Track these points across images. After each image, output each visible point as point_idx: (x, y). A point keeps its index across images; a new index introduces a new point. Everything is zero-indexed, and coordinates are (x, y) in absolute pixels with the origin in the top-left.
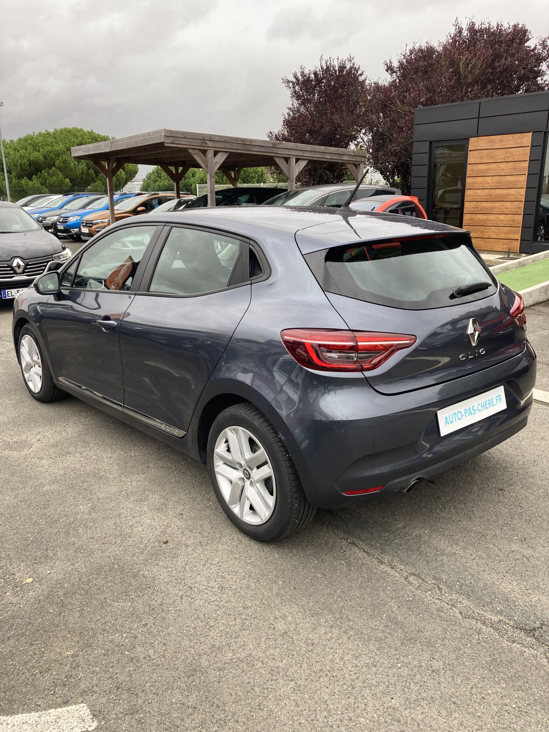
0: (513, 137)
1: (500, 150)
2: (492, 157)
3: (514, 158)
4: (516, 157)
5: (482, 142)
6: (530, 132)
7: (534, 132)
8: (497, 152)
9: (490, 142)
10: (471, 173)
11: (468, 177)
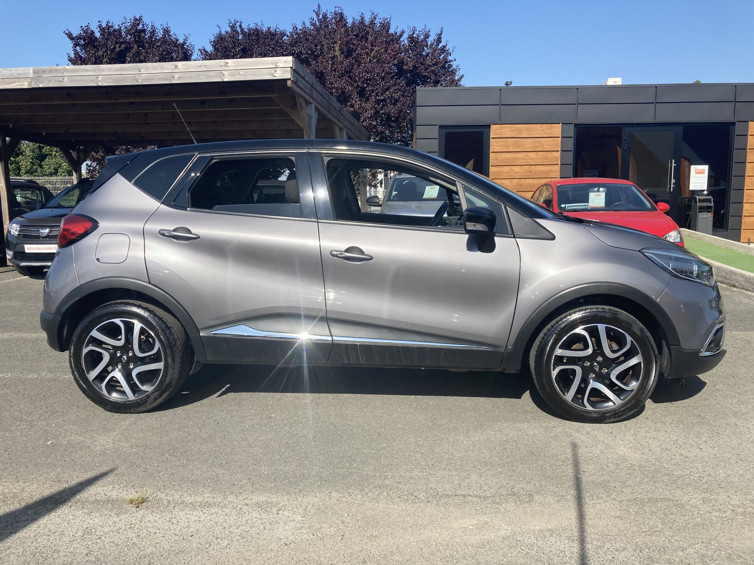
0: (541, 127)
1: (528, 139)
2: (519, 146)
3: (544, 148)
4: (546, 147)
5: (507, 130)
6: (559, 124)
7: (563, 124)
8: (525, 141)
9: (516, 130)
10: (495, 162)
11: (491, 166)
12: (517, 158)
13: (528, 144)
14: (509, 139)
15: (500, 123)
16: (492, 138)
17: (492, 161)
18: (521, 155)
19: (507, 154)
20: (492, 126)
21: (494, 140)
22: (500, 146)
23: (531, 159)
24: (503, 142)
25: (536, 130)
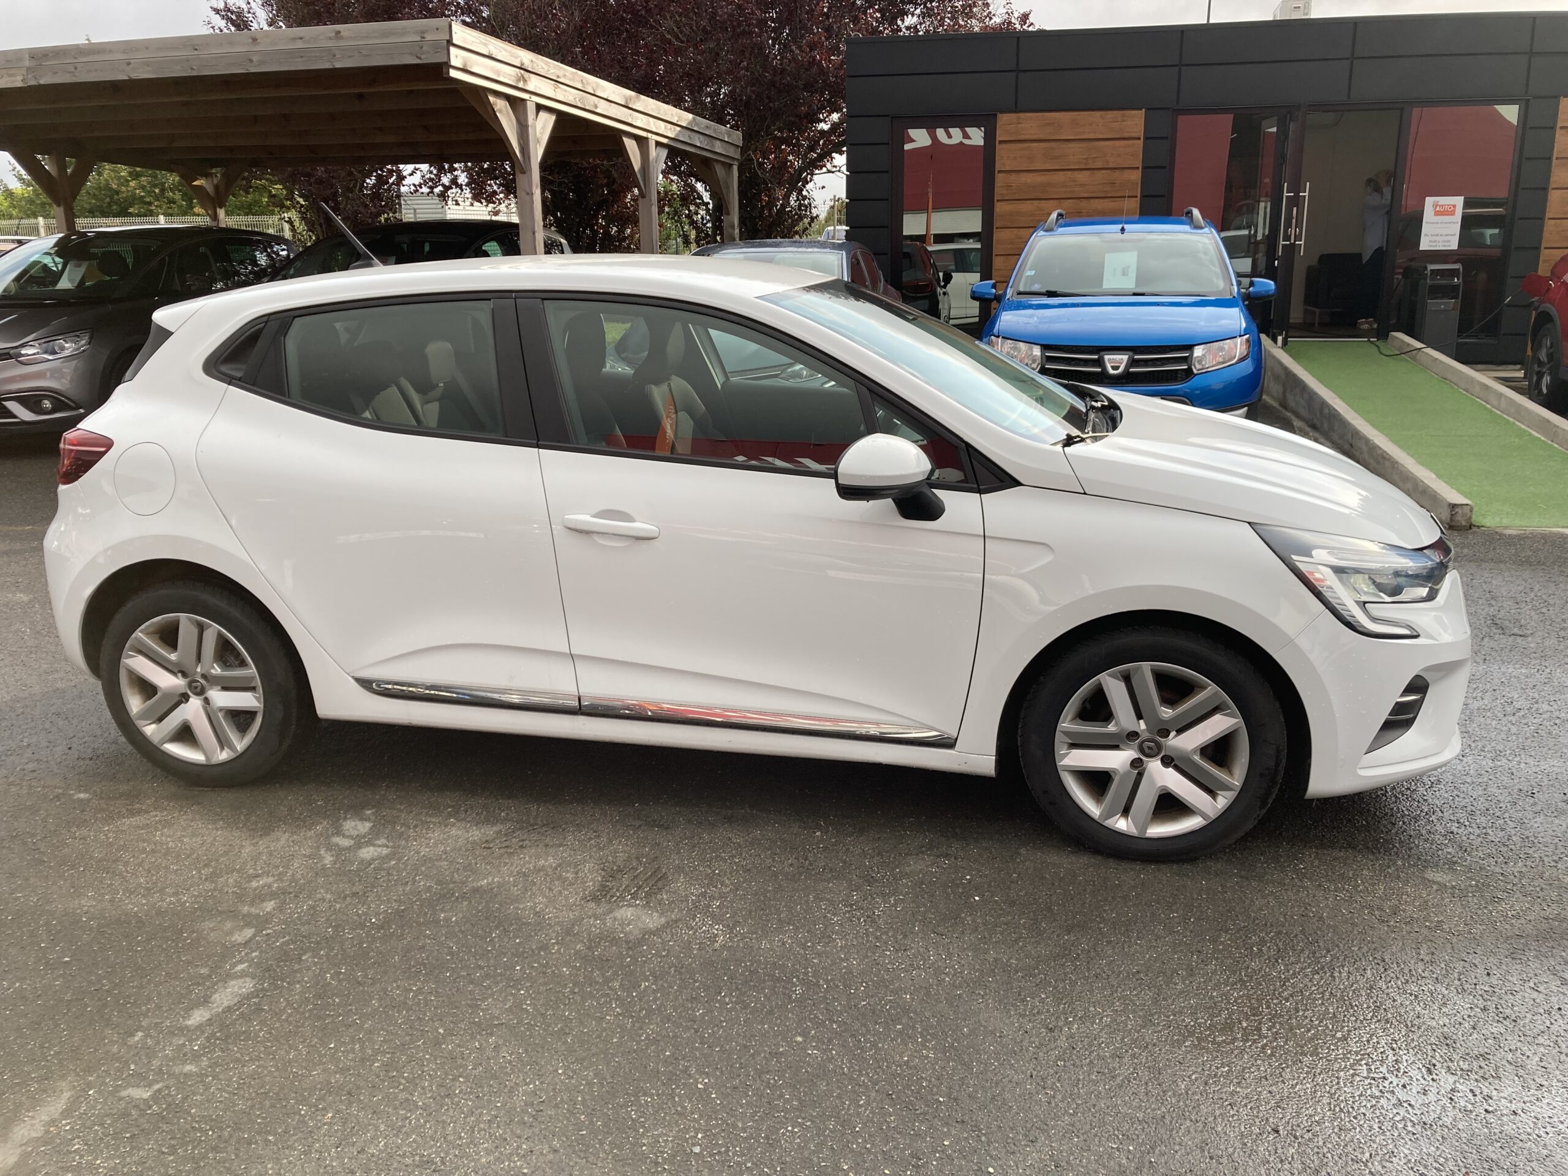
0: (1102, 117)
1: (1074, 144)
2: (1056, 158)
3: (1109, 162)
4: (1112, 160)
5: (1029, 124)
6: (1141, 109)
7: (1148, 109)
8: (1067, 148)
9: (1049, 124)
10: (1005, 192)
11: (998, 201)
12: (1051, 185)
13: (1075, 153)
14: (1035, 145)
15: (1016, 109)
16: (1000, 142)
17: (999, 191)
18: (1060, 177)
19: (1031, 175)
20: (999, 116)
21: (1004, 146)
22: (1015, 158)
23: (1081, 185)
24: (1021, 149)
25: (1090, 124)
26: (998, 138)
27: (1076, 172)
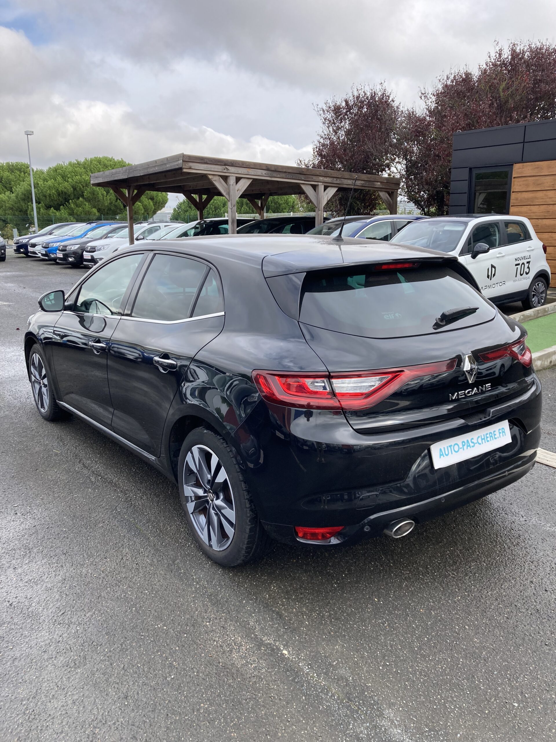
1: (548, 177)
2: (539, 184)
5: (528, 168)
8: (545, 179)
9: (538, 168)
10: (515, 202)
11: (512, 206)
12: (536, 198)
13: (548, 182)
14: (530, 178)
15: (522, 161)
16: (514, 178)
17: (512, 202)
18: (540, 194)
19: (527, 193)
20: (515, 165)
21: (516, 179)
22: (520, 185)
23: (551, 198)
24: (524, 181)
26: (513, 176)
27: (548, 191)
